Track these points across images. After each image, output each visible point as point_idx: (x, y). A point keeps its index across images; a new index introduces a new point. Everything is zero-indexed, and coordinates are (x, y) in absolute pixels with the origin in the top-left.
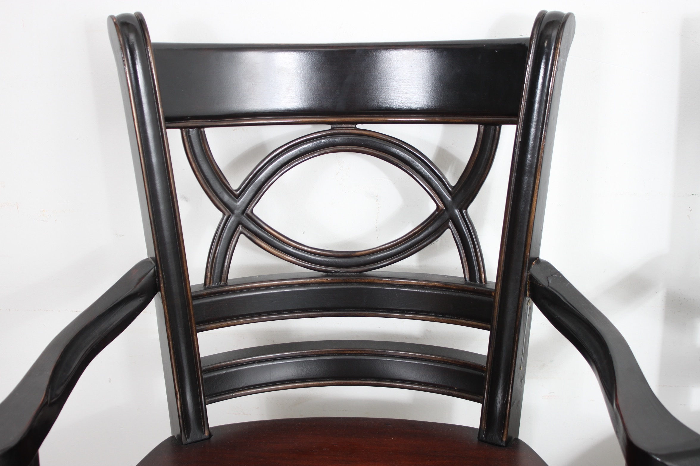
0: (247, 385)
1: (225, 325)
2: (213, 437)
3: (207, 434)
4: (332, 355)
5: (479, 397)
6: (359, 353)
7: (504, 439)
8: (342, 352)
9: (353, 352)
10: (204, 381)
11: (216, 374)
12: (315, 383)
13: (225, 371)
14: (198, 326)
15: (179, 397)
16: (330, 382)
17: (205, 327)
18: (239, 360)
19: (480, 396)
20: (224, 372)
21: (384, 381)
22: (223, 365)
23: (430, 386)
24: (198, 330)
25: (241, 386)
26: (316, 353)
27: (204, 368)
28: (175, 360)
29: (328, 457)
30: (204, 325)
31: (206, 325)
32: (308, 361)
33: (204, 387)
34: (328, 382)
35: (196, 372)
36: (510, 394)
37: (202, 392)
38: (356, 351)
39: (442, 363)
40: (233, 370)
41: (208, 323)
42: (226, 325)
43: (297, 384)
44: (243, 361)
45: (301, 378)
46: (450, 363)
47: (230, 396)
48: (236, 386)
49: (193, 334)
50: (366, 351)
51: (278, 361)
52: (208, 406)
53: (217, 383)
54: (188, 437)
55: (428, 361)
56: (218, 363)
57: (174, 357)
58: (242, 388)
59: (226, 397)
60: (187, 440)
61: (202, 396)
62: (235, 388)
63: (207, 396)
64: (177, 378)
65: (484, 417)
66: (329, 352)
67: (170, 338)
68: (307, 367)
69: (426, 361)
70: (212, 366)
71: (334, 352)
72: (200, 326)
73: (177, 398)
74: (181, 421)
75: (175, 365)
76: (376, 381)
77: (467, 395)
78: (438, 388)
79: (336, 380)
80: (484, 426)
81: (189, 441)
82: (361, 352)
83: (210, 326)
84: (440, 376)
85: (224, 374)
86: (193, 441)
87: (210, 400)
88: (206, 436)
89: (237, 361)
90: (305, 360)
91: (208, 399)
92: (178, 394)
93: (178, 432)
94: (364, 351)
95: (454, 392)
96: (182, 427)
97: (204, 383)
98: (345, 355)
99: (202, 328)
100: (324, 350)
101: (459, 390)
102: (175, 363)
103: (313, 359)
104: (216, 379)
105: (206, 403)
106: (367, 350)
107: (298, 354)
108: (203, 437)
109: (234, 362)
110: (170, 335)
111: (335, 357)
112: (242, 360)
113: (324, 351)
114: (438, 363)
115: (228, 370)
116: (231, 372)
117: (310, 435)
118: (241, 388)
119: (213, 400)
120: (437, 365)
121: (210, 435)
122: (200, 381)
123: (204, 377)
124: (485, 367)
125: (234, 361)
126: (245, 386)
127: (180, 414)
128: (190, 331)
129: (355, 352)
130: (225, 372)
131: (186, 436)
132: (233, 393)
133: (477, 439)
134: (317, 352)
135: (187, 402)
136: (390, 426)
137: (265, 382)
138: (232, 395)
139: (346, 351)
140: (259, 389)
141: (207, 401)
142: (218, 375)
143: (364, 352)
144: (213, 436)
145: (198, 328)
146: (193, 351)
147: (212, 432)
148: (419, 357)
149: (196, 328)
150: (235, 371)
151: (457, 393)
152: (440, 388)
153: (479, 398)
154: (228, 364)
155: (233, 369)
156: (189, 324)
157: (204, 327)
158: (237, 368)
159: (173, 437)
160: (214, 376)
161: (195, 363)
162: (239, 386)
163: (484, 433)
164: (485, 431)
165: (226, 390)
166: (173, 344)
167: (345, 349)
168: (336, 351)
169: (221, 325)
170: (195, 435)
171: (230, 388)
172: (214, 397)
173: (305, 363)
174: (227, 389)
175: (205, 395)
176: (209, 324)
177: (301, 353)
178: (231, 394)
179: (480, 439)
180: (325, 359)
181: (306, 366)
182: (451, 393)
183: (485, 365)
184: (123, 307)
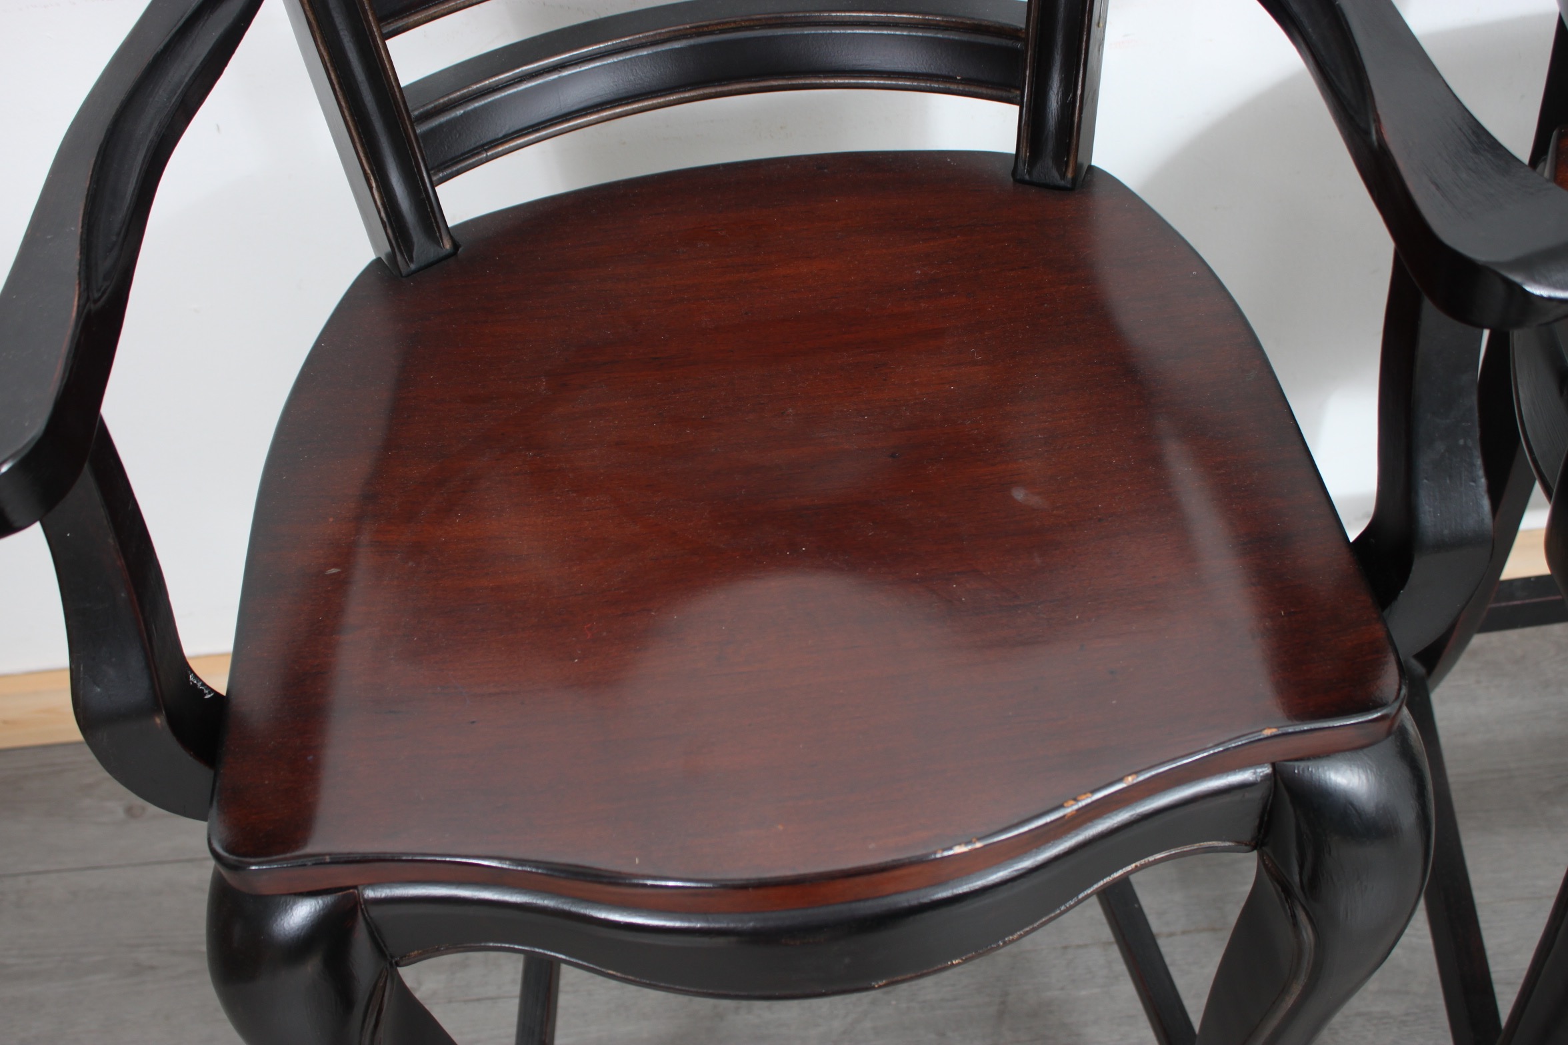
0: (513, 130)
1: (442, 12)
2: (460, 249)
3: (448, 245)
4: (684, 38)
5: (1010, 91)
6: (743, 27)
7: (1069, 175)
8: (705, 29)
9: (730, 27)
10: (420, 141)
11: (443, 119)
12: (655, 101)
13: (462, 109)
14: (386, 25)
15: (374, 185)
16: (687, 95)
17: (400, 23)
18: (487, 82)
19: (1012, 90)
20: (459, 112)
21: (801, 78)
22: (454, 98)
23: (902, 78)
24: (386, 33)
25: (500, 135)
26: (650, 39)
27: (416, 113)
28: (350, 110)
29: (710, 262)
30: (396, 20)
31: (402, 18)
32: (634, 58)
33: (424, 152)
34: (682, 96)
35: (401, 126)
36: (1080, 83)
37: (422, 165)
38: (735, 22)
39: (924, 28)
40: (477, 104)
41: (405, 15)
42: (446, 11)
43: (618, 108)
44: (496, 81)
45: (624, 95)
46: (943, 26)
47: (481, 159)
48: (491, 136)
49: (377, 46)
50: (757, 20)
51: (571, 68)
52: (439, 189)
53: (450, 138)
54: (411, 259)
55: (894, 26)
56: (443, 97)
57: (346, 104)
58: (504, 136)
59: (474, 162)
60: (408, 265)
61: (422, 174)
62: (488, 140)
63: (432, 169)
64: (363, 146)
65: (1024, 134)
66: (677, 33)
67: (329, 65)
68: (634, 71)
69: (890, 26)
70: (433, 105)
71: (688, 32)
72: (389, 23)
73: (371, 188)
74: (389, 231)
75: (353, 120)
76: (784, 79)
77: (984, 91)
78: (920, 80)
79: (699, 88)
80: (1026, 151)
81: (413, 267)
82: (747, 23)
83: (412, 20)
84: (922, 56)
85: (462, 116)
86: (423, 265)
87: (441, 175)
88: (447, 250)
89: (483, 84)
90: (628, 56)
91: (435, 174)
92: (372, 178)
93: (387, 248)
94: (753, 20)
95: (953, 87)
96: (394, 242)
97: (422, 145)
98: (711, 33)
99: (395, 27)
100: (667, 30)
101: (967, 81)
102: (352, 115)
103: (644, 52)
104: (445, 130)
105: (435, 183)
106: (758, 17)
107: (612, 48)
108: (442, 253)
109: (477, 88)
110: (326, 58)
111: (692, 42)
112: (494, 79)
113: (666, 32)
114: (915, 27)
115: (469, 106)
116: (475, 109)
117: (664, 216)
118: (501, 138)
119: (447, 175)
120: (914, 34)
121: (456, 246)
122: (413, 143)
123: (418, 131)
124: (1021, 29)
125: (478, 86)
126: (510, 132)
127: (385, 219)
128: (369, 41)
129: (733, 25)
130: (462, 112)
131: (405, 259)
132: (487, 150)
133: (1012, 179)
134: (652, 36)
135: (395, 191)
136: (826, 171)
137: (549, 117)
138: (485, 155)
139: (713, 25)
140: (539, 132)
141: (435, 179)
142: (448, 122)
143: (752, 24)
144: (460, 246)
145: (385, 31)
146: (385, 82)
147: (457, 238)
148: (873, 20)
149: (381, 32)
150: (483, 106)
151: (961, 88)
152: (923, 79)
153: (1011, 95)
154: (464, 93)
155: (477, 102)
156: (364, 26)
157: (398, 26)
158: (487, 99)
159: (378, 262)
160: (441, 126)
161: (394, 107)
162: (498, 135)
163: (1025, 165)
164: (1029, 161)
165: (471, 148)
166: (338, 77)
167: (712, 22)
168: (691, 28)
169: (435, 12)
170: (423, 250)
171: (478, 144)
172: (448, 167)
173: (629, 64)
174: (473, 146)
175: (429, 168)
176: (407, 16)
177: (617, 43)
178: (483, 154)
179: (1018, 181)
180: (671, 48)
181: (632, 70)
182: (949, 89)
183: (1023, 26)
184: (207, 19)
